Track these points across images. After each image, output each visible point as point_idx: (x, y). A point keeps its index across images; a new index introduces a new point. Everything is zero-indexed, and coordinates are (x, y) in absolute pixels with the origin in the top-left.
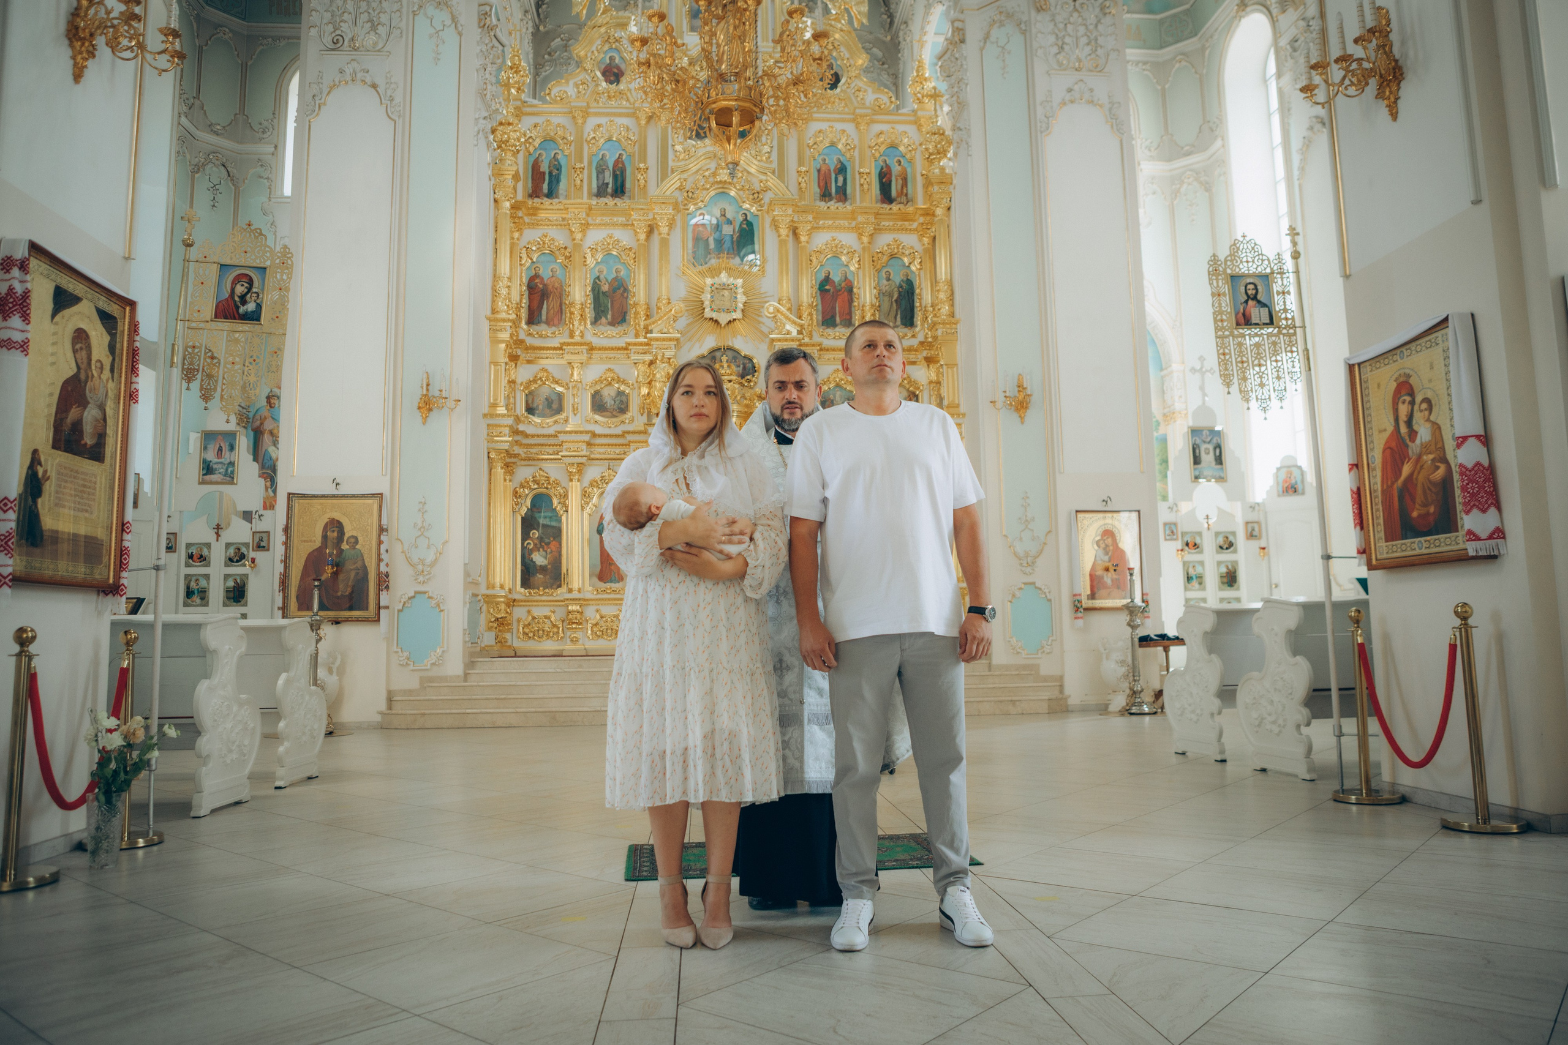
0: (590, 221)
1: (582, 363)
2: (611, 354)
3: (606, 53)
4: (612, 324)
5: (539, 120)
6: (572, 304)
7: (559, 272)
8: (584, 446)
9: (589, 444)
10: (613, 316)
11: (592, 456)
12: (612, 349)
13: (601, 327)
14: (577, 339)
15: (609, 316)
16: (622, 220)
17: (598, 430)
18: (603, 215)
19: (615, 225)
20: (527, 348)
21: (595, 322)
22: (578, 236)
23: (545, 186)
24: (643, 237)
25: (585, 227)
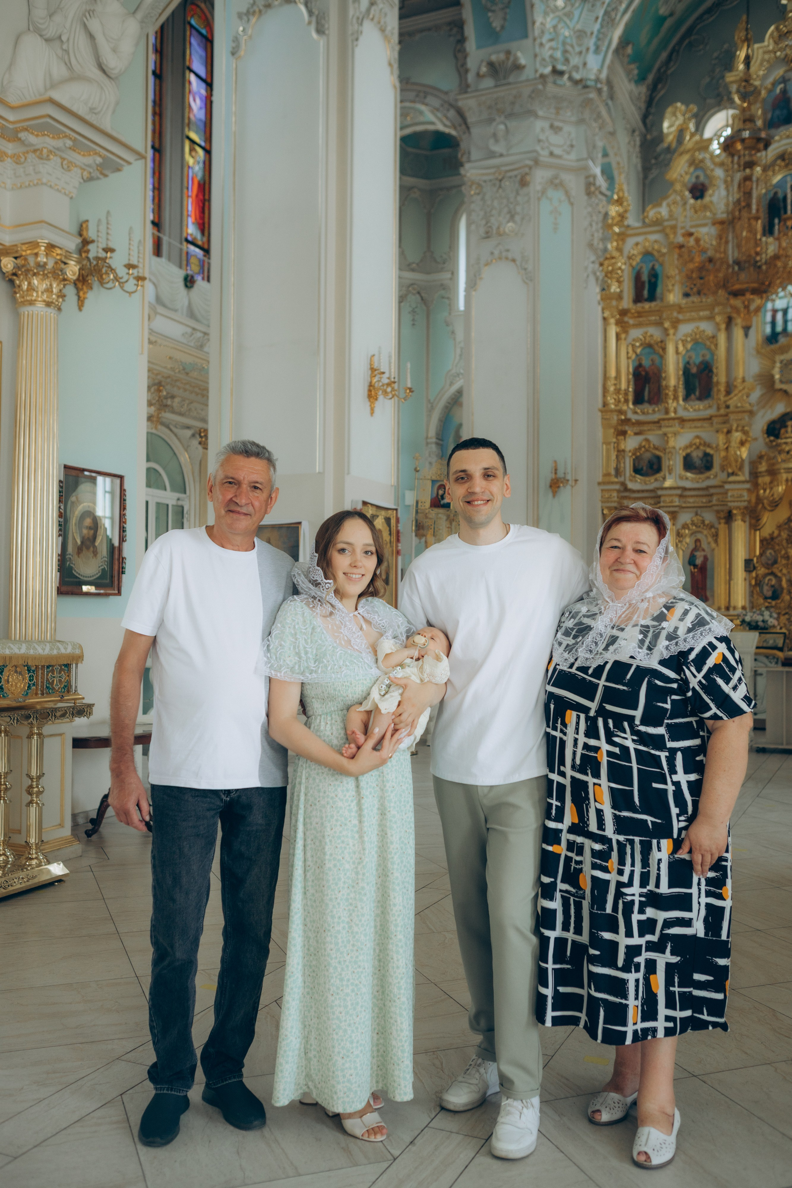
0: (681, 317)
1: (675, 434)
2: (699, 424)
3: (692, 174)
4: (700, 399)
5: (640, 239)
6: (667, 387)
7: (657, 361)
8: (676, 499)
9: (681, 496)
10: (700, 392)
11: (684, 505)
12: (699, 420)
13: (691, 403)
14: (672, 415)
15: (697, 393)
16: (707, 313)
17: (688, 484)
18: (692, 311)
19: (701, 319)
20: (633, 424)
21: (686, 398)
22: (671, 332)
23: (646, 293)
24: (723, 326)
25: (676, 323)
